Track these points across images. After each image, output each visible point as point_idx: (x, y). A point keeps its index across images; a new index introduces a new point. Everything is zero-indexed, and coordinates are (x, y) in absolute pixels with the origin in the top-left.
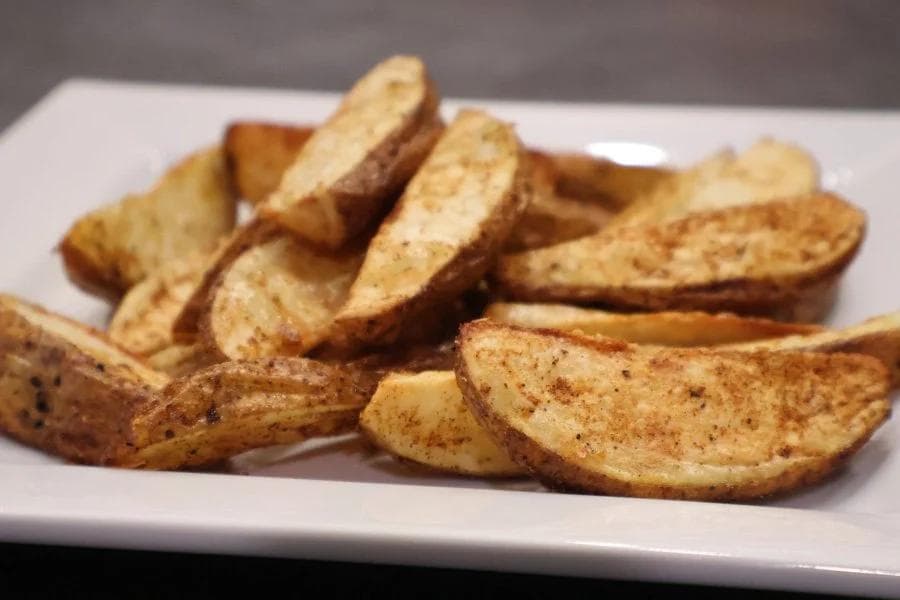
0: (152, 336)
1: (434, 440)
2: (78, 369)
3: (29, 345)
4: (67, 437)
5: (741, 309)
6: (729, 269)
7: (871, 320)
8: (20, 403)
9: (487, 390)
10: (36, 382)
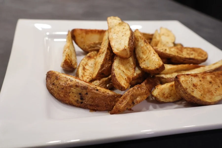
0: (88, 78)
1: (167, 97)
2: (93, 91)
3: (77, 86)
4: (91, 105)
5: (194, 64)
6: (192, 57)
7: (214, 64)
8: (76, 99)
9: (187, 89)
10: (80, 94)
